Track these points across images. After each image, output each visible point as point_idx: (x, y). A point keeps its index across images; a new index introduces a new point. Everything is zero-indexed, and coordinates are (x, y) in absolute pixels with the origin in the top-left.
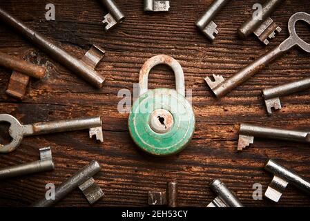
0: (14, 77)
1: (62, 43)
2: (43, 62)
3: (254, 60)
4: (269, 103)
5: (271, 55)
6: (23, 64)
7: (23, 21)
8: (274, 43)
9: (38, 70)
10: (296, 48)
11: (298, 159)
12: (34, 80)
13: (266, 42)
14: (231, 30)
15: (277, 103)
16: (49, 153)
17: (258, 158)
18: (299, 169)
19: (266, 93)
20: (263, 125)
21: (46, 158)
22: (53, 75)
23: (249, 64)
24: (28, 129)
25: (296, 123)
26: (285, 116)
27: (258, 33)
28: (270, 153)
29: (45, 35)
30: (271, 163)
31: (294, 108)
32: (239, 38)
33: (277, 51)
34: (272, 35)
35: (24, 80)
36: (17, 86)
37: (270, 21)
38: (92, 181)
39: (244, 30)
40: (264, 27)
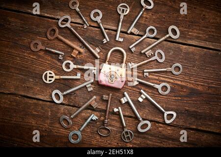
0: (74, 51)
1: (90, 44)
2: (83, 48)
3: (144, 60)
4: (145, 74)
5: (149, 60)
6: (78, 48)
7: (80, 35)
8: (150, 57)
9: (82, 50)
10: (156, 60)
11: (150, 91)
12: (80, 53)
13: (148, 56)
14: (139, 51)
15: (147, 74)
16: (80, 75)
17: (139, 89)
18: (150, 94)
19: (145, 71)
20: (142, 80)
21: (79, 76)
22: (85, 53)
23: (142, 61)
24: (75, 67)
25: (152, 81)
26: (149, 78)
27: (146, 53)
28: (143, 88)
29: (86, 41)
30: (142, 91)
31: (152, 77)
32: (141, 53)
33: (150, 60)
34: (150, 55)
35: (77, 52)
36: (75, 53)
37: (150, 51)
38: (90, 85)
39: (142, 52)
40: (148, 52)
